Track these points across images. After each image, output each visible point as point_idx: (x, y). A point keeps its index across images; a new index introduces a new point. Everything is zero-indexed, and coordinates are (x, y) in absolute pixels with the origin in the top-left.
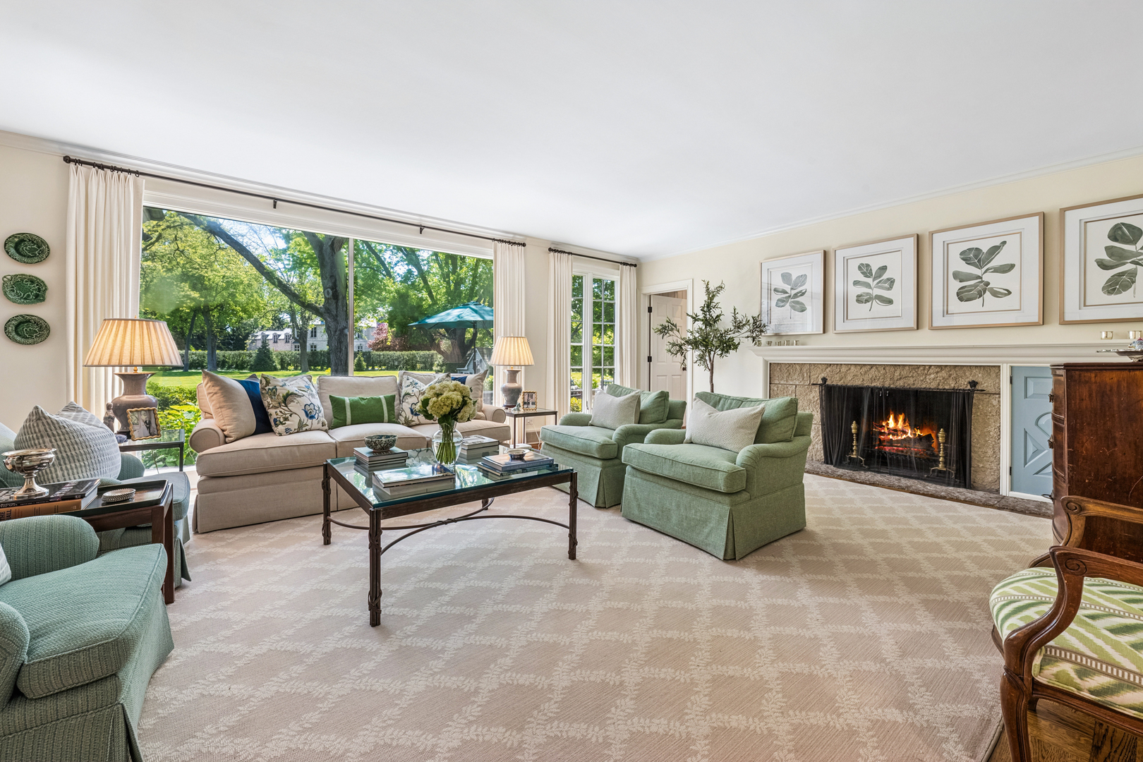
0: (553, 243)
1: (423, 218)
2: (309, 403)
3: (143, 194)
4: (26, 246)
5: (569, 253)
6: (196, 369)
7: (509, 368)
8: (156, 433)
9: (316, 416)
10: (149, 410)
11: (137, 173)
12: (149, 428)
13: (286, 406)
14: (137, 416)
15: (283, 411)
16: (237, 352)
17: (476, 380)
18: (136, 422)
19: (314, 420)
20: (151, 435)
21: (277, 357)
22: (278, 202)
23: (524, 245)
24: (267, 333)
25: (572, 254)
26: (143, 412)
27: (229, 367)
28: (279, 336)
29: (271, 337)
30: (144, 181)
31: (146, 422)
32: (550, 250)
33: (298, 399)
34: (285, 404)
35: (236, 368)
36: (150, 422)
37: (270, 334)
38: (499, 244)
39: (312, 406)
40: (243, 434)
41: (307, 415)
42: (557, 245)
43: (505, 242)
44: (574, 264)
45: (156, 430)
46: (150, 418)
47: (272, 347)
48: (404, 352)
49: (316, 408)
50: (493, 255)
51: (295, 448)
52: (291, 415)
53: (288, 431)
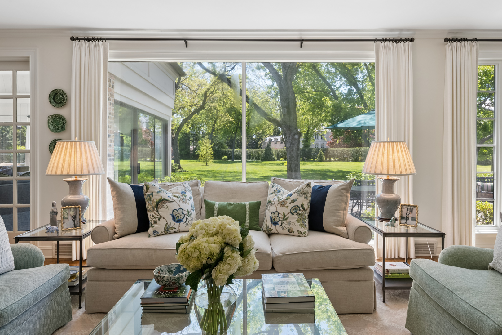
0: (451, 31)
1: (303, 33)
2: (178, 208)
3: (109, 53)
4: (58, 97)
5: (473, 40)
6: (238, 159)
7: (385, 177)
8: (78, 225)
9: (184, 220)
10: (76, 208)
11: (106, 39)
12: (74, 221)
13: (157, 211)
14: (67, 211)
15: (154, 215)
16: (256, 150)
17: (340, 191)
18: (66, 216)
19: (181, 223)
20: (75, 226)
21: (275, 152)
22: (189, 42)
23: (412, 40)
24: (271, 138)
25: (476, 40)
26: (72, 209)
27: (253, 159)
28: (278, 139)
29: (273, 140)
30: (109, 44)
31: (73, 217)
32: (447, 40)
33: (168, 204)
34: (157, 209)
35: (256, 159)
36: (75, 216)
37: (273, 138)
38: (382, 44)
39: (180, 211)
40: (126, 233)
41: (174, 219)
42: (457, 33)
43: (389, 40)
44: (480, 52)
45: (78, 223)
46: (76, 214)
47: (273, 146)
48: (350, 148)
49: (185, 212)
50: (375, 56)
51: (152, 252)
52: (159, 220)
53: (156, 234)
